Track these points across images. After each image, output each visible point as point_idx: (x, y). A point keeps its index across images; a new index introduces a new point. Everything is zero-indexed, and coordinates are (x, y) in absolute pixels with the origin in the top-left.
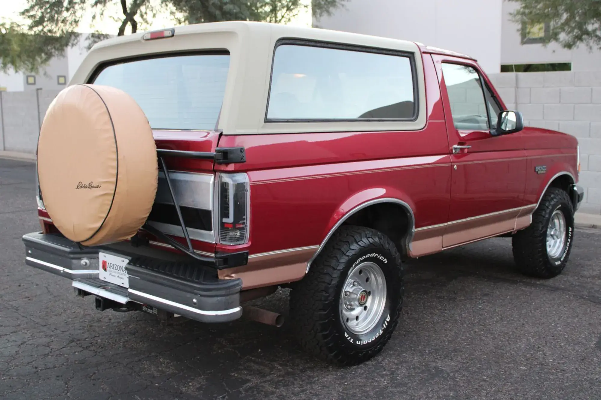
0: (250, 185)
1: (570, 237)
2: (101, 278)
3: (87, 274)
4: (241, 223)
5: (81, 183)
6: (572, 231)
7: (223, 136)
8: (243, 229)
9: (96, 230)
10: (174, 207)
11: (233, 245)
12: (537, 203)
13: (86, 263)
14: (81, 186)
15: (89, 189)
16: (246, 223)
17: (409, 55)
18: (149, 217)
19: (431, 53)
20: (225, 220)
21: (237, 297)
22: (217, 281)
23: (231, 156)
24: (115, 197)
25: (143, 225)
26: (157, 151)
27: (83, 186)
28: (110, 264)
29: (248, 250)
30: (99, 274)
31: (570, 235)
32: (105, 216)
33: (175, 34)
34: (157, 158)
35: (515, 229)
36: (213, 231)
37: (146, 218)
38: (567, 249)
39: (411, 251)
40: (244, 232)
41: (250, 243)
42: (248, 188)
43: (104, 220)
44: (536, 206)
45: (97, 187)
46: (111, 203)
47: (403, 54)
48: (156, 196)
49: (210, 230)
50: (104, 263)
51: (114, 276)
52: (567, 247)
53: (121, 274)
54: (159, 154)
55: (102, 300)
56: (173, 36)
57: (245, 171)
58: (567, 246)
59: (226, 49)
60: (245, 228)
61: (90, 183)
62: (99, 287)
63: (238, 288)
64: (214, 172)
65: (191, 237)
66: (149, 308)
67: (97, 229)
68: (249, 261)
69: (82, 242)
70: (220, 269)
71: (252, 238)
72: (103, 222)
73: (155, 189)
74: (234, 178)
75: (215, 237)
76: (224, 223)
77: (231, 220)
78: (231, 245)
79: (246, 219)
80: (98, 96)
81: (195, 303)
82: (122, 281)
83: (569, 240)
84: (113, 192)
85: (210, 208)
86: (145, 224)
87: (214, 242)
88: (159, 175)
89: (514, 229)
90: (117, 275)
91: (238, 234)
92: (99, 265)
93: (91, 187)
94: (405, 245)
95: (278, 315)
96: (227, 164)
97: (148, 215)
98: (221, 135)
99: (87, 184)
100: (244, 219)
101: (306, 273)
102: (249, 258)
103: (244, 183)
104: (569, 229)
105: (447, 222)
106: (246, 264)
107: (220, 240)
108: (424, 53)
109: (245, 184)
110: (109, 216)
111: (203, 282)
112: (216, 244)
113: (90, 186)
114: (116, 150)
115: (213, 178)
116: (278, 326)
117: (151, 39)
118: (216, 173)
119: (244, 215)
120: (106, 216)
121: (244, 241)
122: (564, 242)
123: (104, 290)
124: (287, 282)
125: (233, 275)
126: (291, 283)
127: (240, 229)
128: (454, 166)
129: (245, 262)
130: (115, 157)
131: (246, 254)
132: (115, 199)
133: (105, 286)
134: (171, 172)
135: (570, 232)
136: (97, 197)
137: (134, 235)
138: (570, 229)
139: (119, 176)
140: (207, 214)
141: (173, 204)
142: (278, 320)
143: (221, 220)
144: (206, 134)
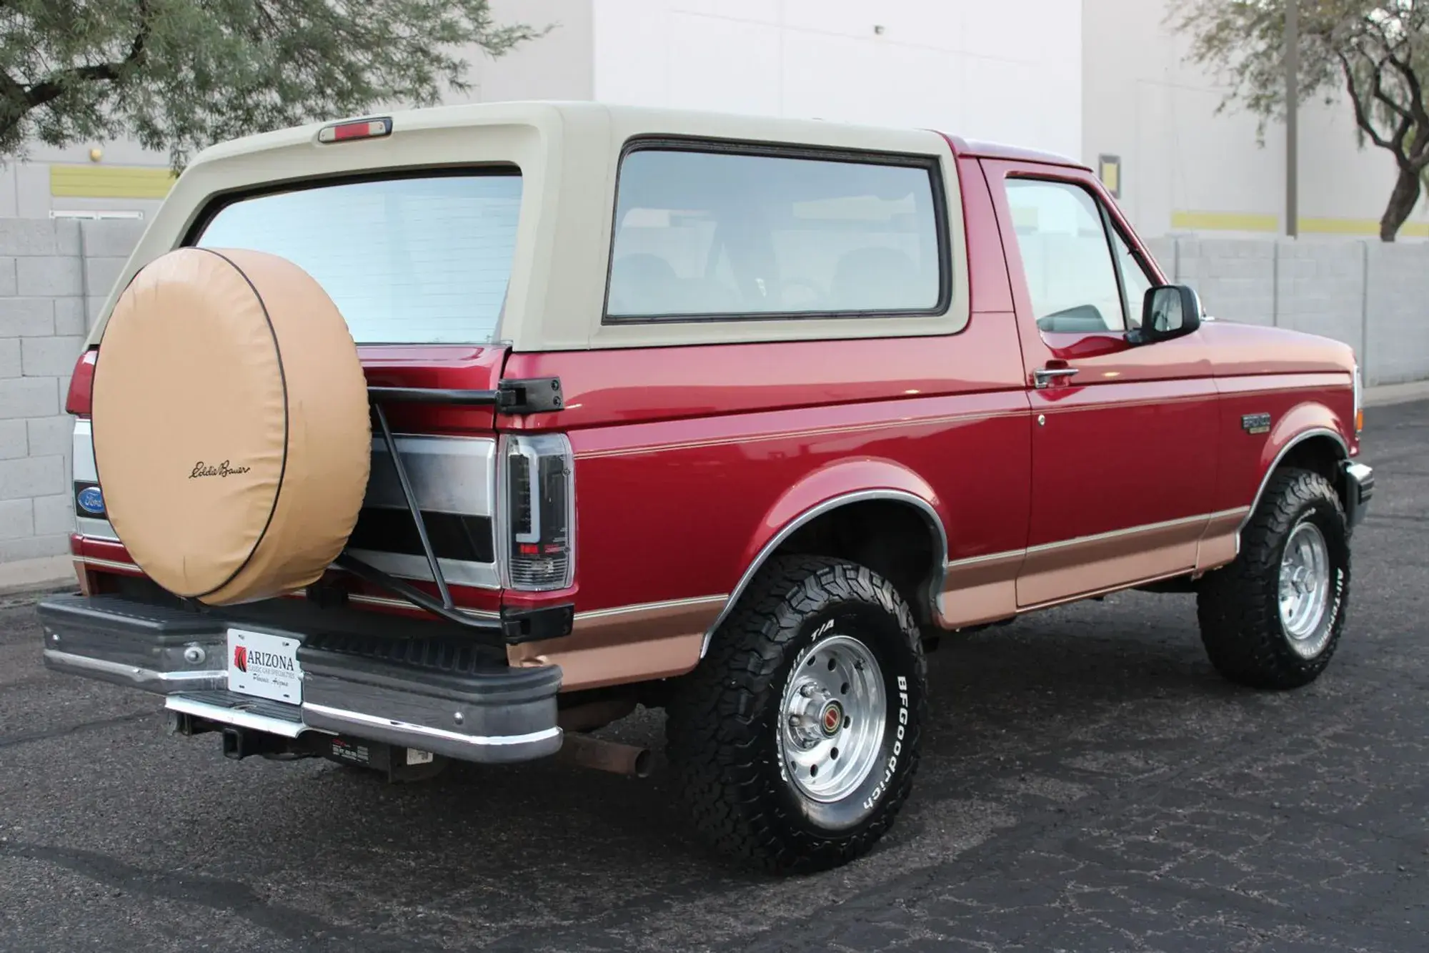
0: (575, 461)
1: (1339, 594)
2: (233, 687)
3: (199, 680)
4: (556, 543)
5: (200, 465)
6: (1346, 580)
7: (513, 355)
8: (561, 555)
9: (237, 567)
10: (409, 512)
11: (539, 592)
12: (1250, 504)
13: (197, 655)
14: (201, 470)
15: (221, 476)
16: (566, 544)
17: (928, 163)
18: (350, 537)
19: (978, 158)
20: (521, 538)
21: (550, 705)
22: (507, 672)
23: (531, 397)
24: (281, 491)
25: (336, 556)
26: (369, 392)
27: (208, 469)
28: (254, 654)
29: (572, 602)
30: (227, 678)
31: (1339, 589)
32: (259, 534)
33: (393, 130)
34: (368, 407)
35: (1197, 567)
36: (495, 562)
37: (343, 539)
38: (1332, 622)
39: (941, 614)
40: (564, 561)
41: (577, 589)
42: (570, 466)
43: (255, 543)
44: (1249, 512)
45: (240, 472)
46: (271, 505)
47: (912, 162)
48: (368, 489)
49: (489, 559)
50: (240, 653)
51: (264, 680)
52: (1333, 618)
53: (283, 675)
54: (373, 398)
55: (239, 735)
56: (388, 133)
57: (563, 430)
58: (1332, 614)
59: (512, 162)
60: (567, 554)
61: (223, 464)
62: (230, 706)
63: (553, 685)
64: (496, 432)
65: (448, 580)
66: (348, 749)
67: (242, 563)
68: (575, 626)
69: (203, 595)
70: (513, 644)
71: (579, 577)
72: (255, 549)
73: (365, 476)
74: (540, 447)
75: (500, 575)
76: (520, 544)
77: (534, 536)
78: (535, 592)
79: (566, 535)
80: (237, 272)
81: (459, 722)
82: (286, 690)
83: (1338, 601)
84: (277, 481)
85: (489, 512)
86: (342, 554)
87: (499, 587)
88: (372, 444)
89: (1194, 567)
90: (271, 677)
91: (550, 567)
92: (226, 658)
93: (226, 472)
94: (928, 602)
95: (639, 750)
96: (524, 415)
97: (350, 532)
98: (509, 352)
99: (217, 466)
100: (563, 535)
101: (702, 656)
102: (575, 619)
103: (562, 456)
104: (1337, 574)
105: (1026, 546)
106: (569, 633)
107: (512, 582)
108: (963, 156)
109: (564, 459)
110: (267, 534)
111: (475, 674)
112: (502, 590)
113: (225, 470)
114: (281, 389)
115: (493, 445)
116: (641, 776)
117: (337, 141)
118: (501, 436)
119: (563, 526)
120: (261, 533)
121: (563, 581)
122: (1324, 603)
123: (243, 711)
124: (659, 677)
125: (541, 658)
126: (668, 679)
127: (554, 556)
128: (1037, 416)
129: (566, 628)
130: (280, 403)
131: (568, 611)
132: (281, 495)
133: (243, 703)
134: (400, 437)
135: (1341, 580)
136: (241, 493)
137: (318, 578)
138: (1341, 575)
139: (290, 445)
140: (482, 525)
141: (407, 508)
142: (640, 761)
143: (514, 538)
144: (474, 352)
